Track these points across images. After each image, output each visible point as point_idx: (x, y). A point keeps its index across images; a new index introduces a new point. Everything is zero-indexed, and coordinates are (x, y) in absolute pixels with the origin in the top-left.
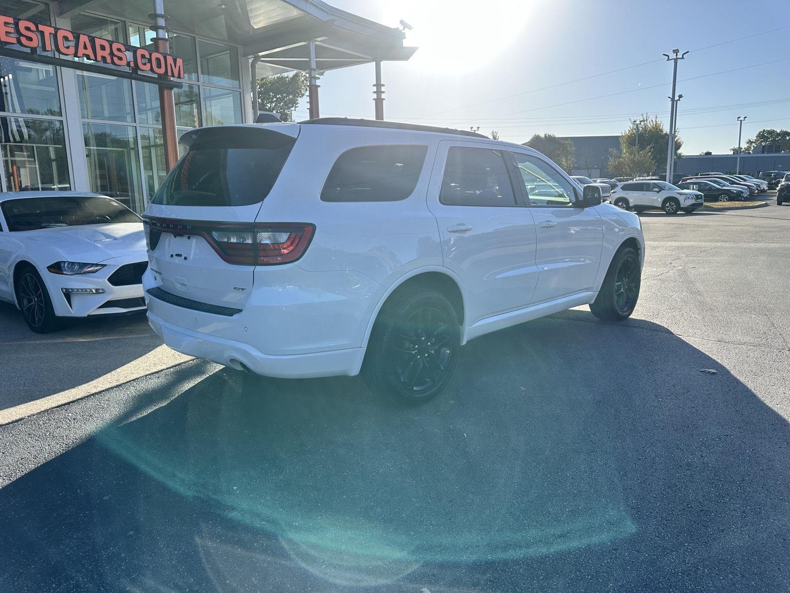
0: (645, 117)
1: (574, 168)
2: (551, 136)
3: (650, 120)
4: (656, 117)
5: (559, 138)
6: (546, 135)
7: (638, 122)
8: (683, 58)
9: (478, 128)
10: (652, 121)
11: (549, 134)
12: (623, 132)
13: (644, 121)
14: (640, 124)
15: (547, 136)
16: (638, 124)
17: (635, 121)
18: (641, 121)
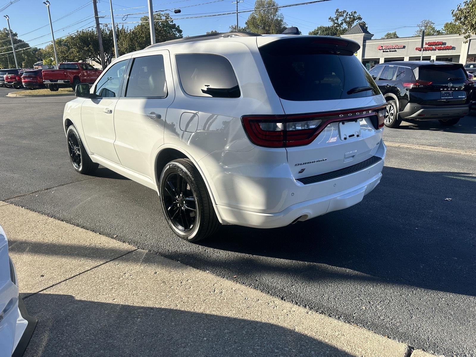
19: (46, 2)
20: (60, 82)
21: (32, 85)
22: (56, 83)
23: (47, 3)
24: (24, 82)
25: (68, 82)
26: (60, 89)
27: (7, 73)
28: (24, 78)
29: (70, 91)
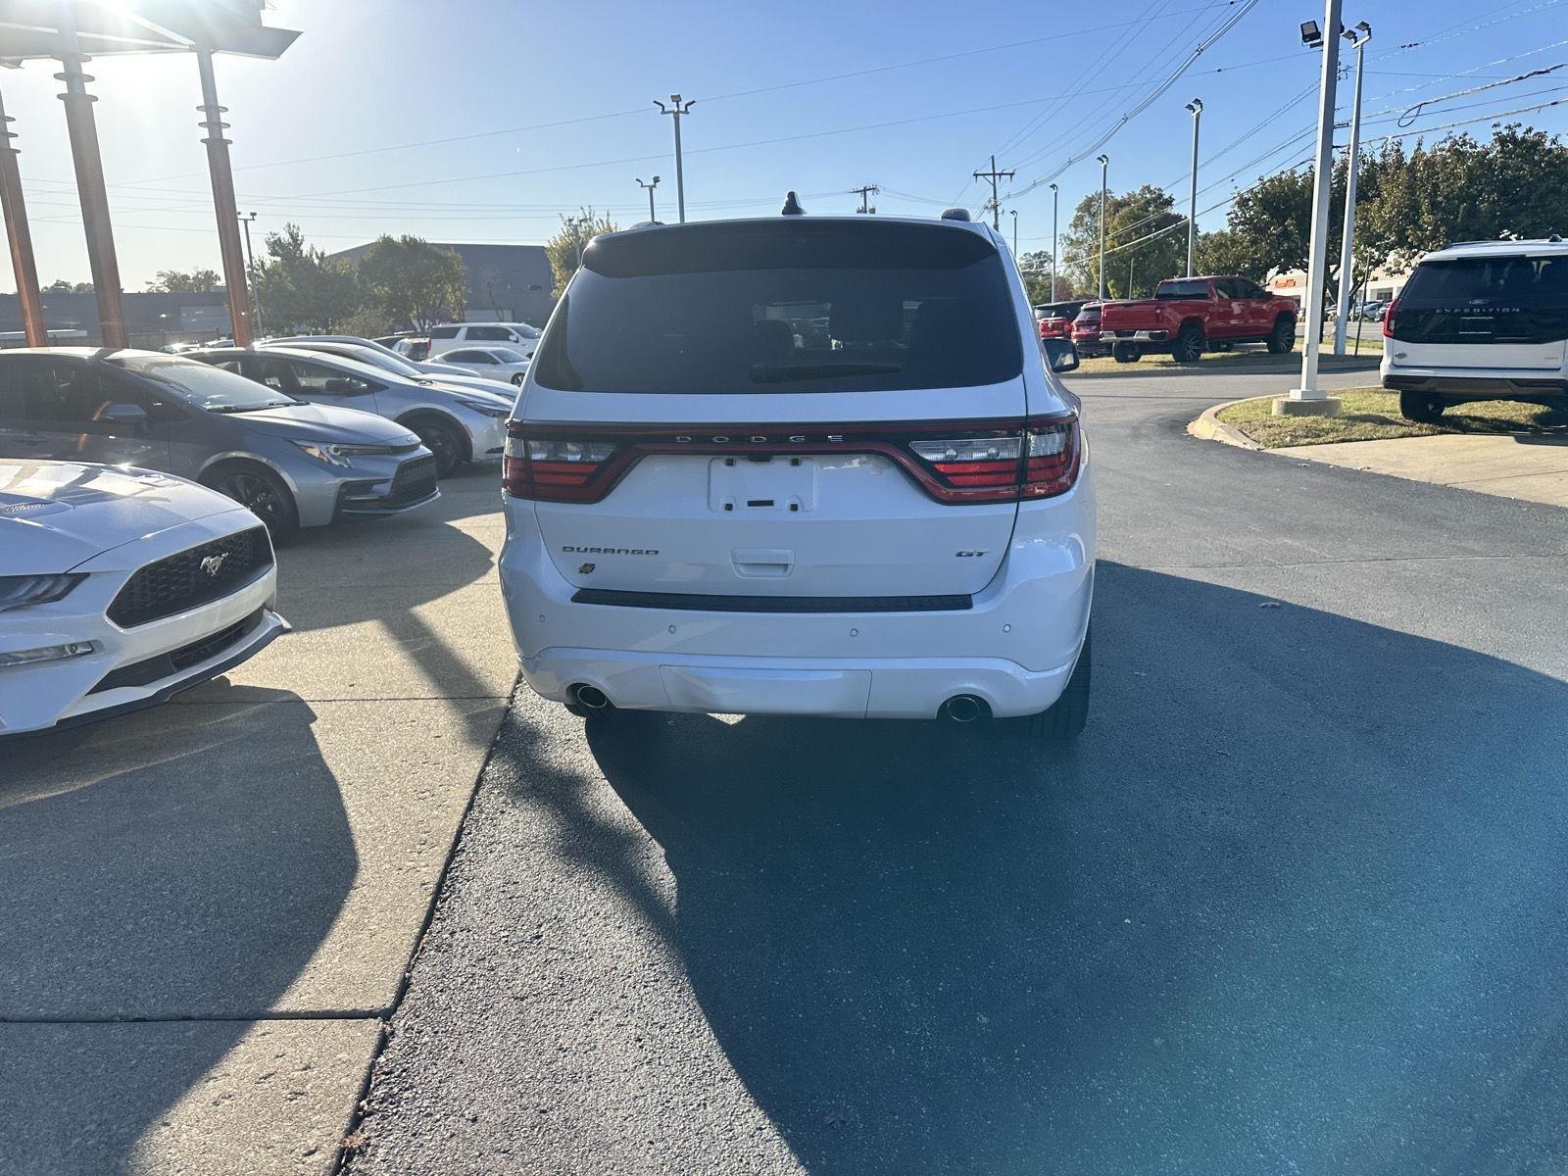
0: (587, 214)
1: (470, 306)
2: (415, 240)
3: (596, 219)
4: (608, 215)
5: (434, 244)
6: (404, 237)
7: (575, 222)
8: (686, 112)
9: (253, 214)
10: (602, 221)
11: (412, 236)
12: (552, 240)
13: (585, 220)
14: (581, 225)
15: (408, 240)
16: (576, 226)
17: (570, 220)
18: (581, 221)
19: (1193, 104)
20: (1141, 336)
21: (1092, 345)
22: (1130, 338)
23: (1195, 106)
24: (1076, 336)
25: (1163, 335)
26: (1143, 358)
27: (1054, 314)
28: (1080, 325)
29: (1163, 363)
